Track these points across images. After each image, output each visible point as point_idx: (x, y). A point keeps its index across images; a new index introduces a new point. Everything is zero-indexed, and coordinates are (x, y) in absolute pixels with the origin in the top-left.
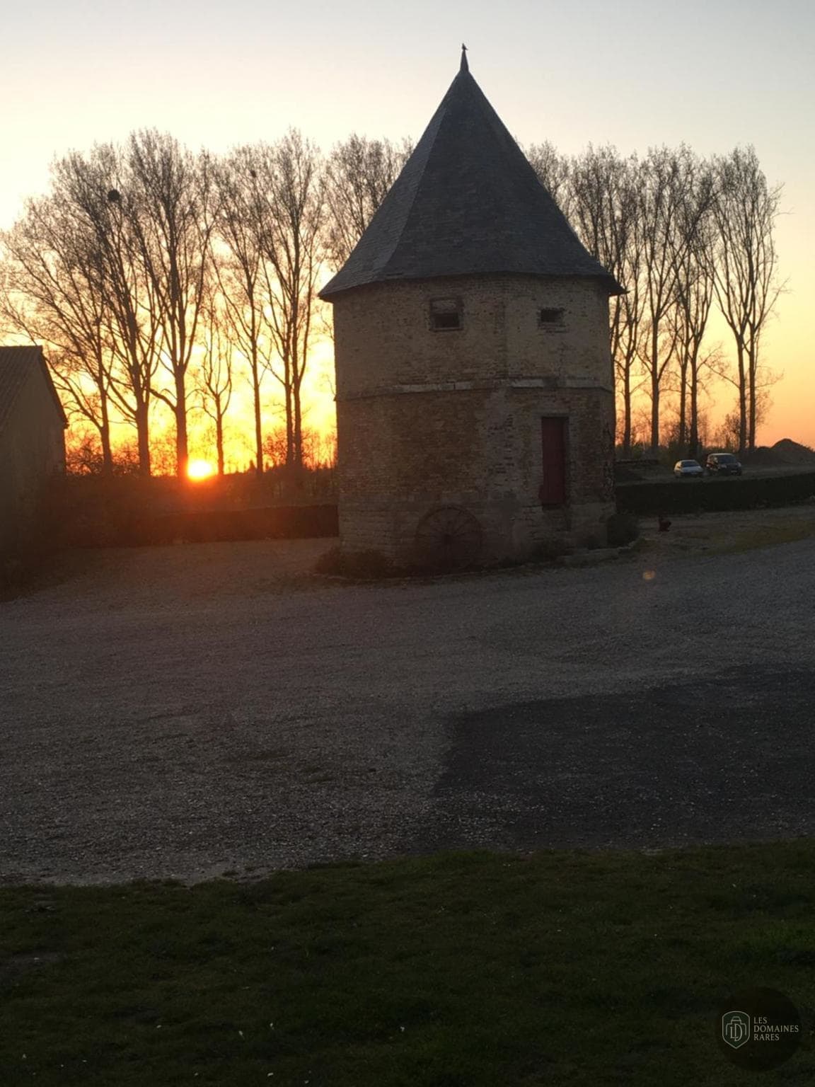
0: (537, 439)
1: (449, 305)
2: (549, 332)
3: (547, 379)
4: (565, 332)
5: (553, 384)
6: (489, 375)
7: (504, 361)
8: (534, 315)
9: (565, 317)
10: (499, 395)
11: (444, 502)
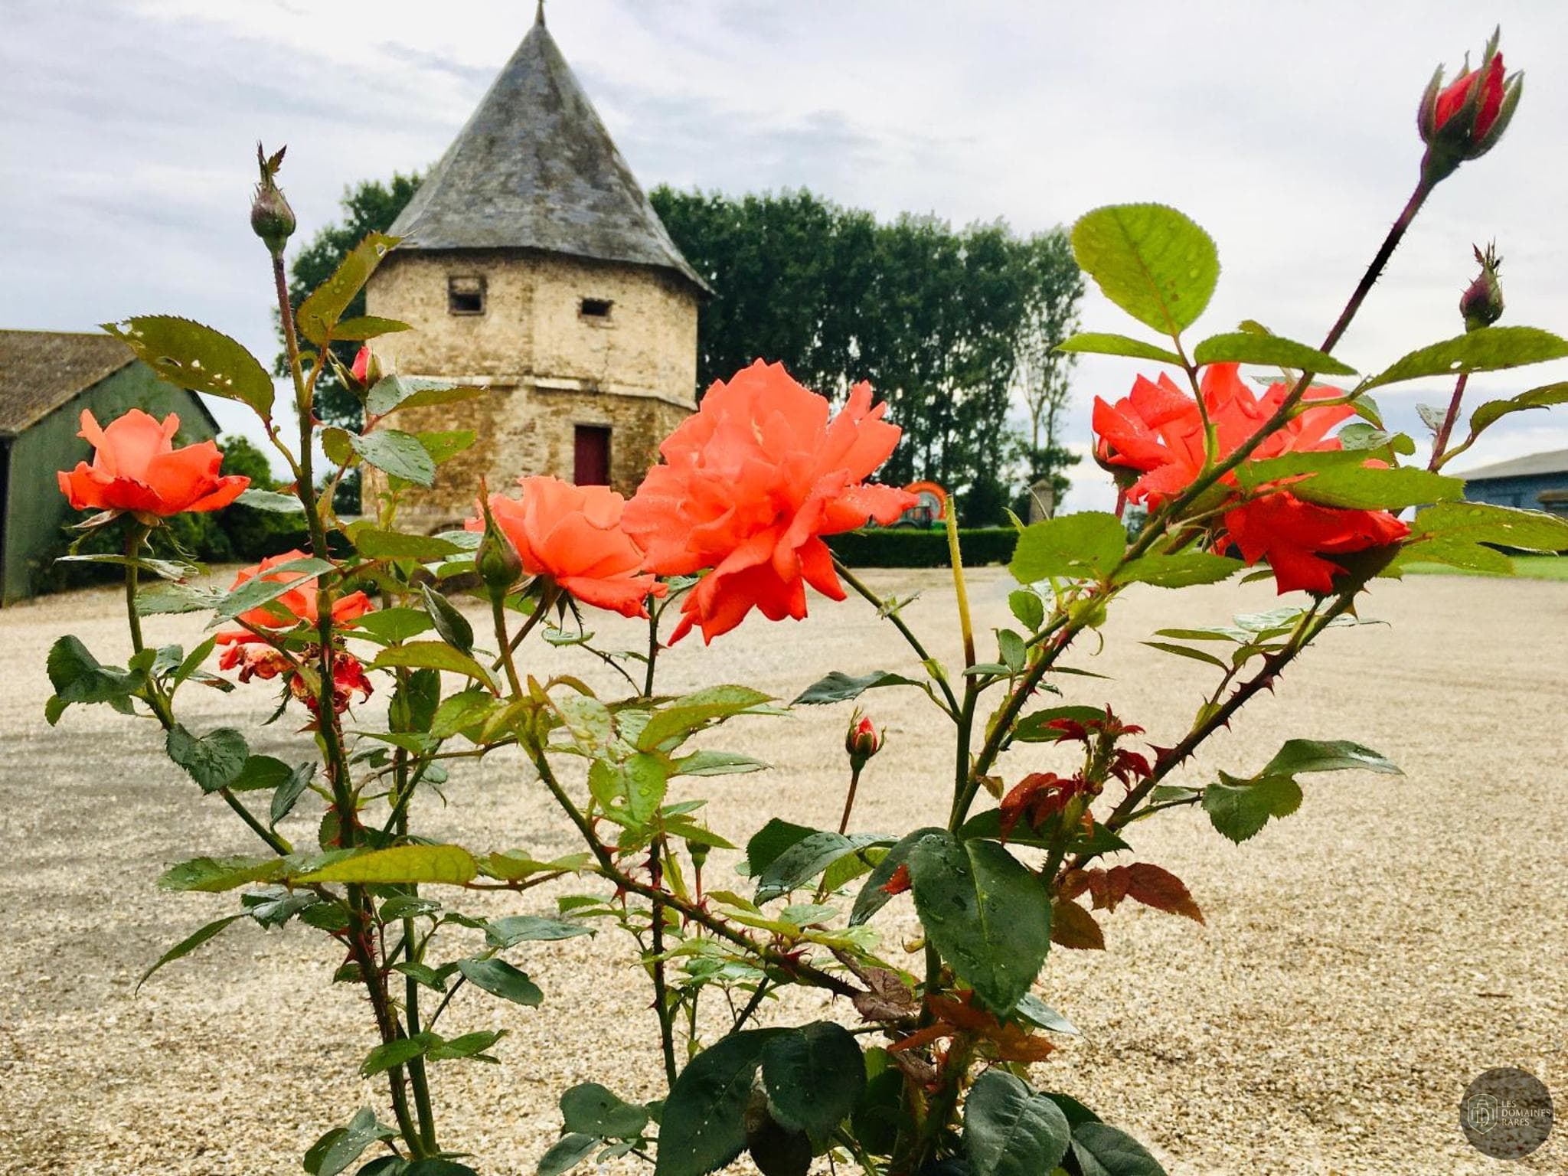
0: (567, 452)
1: (472, 285)
2: (592, 326)
3: (584, 381)
4: (612, 328)
5: (592, 390)
6: (510, 371)
7: (529, 354)
8: (572, 304)
9: (615, 312)
10: (520, 395)
11: (454, 515)
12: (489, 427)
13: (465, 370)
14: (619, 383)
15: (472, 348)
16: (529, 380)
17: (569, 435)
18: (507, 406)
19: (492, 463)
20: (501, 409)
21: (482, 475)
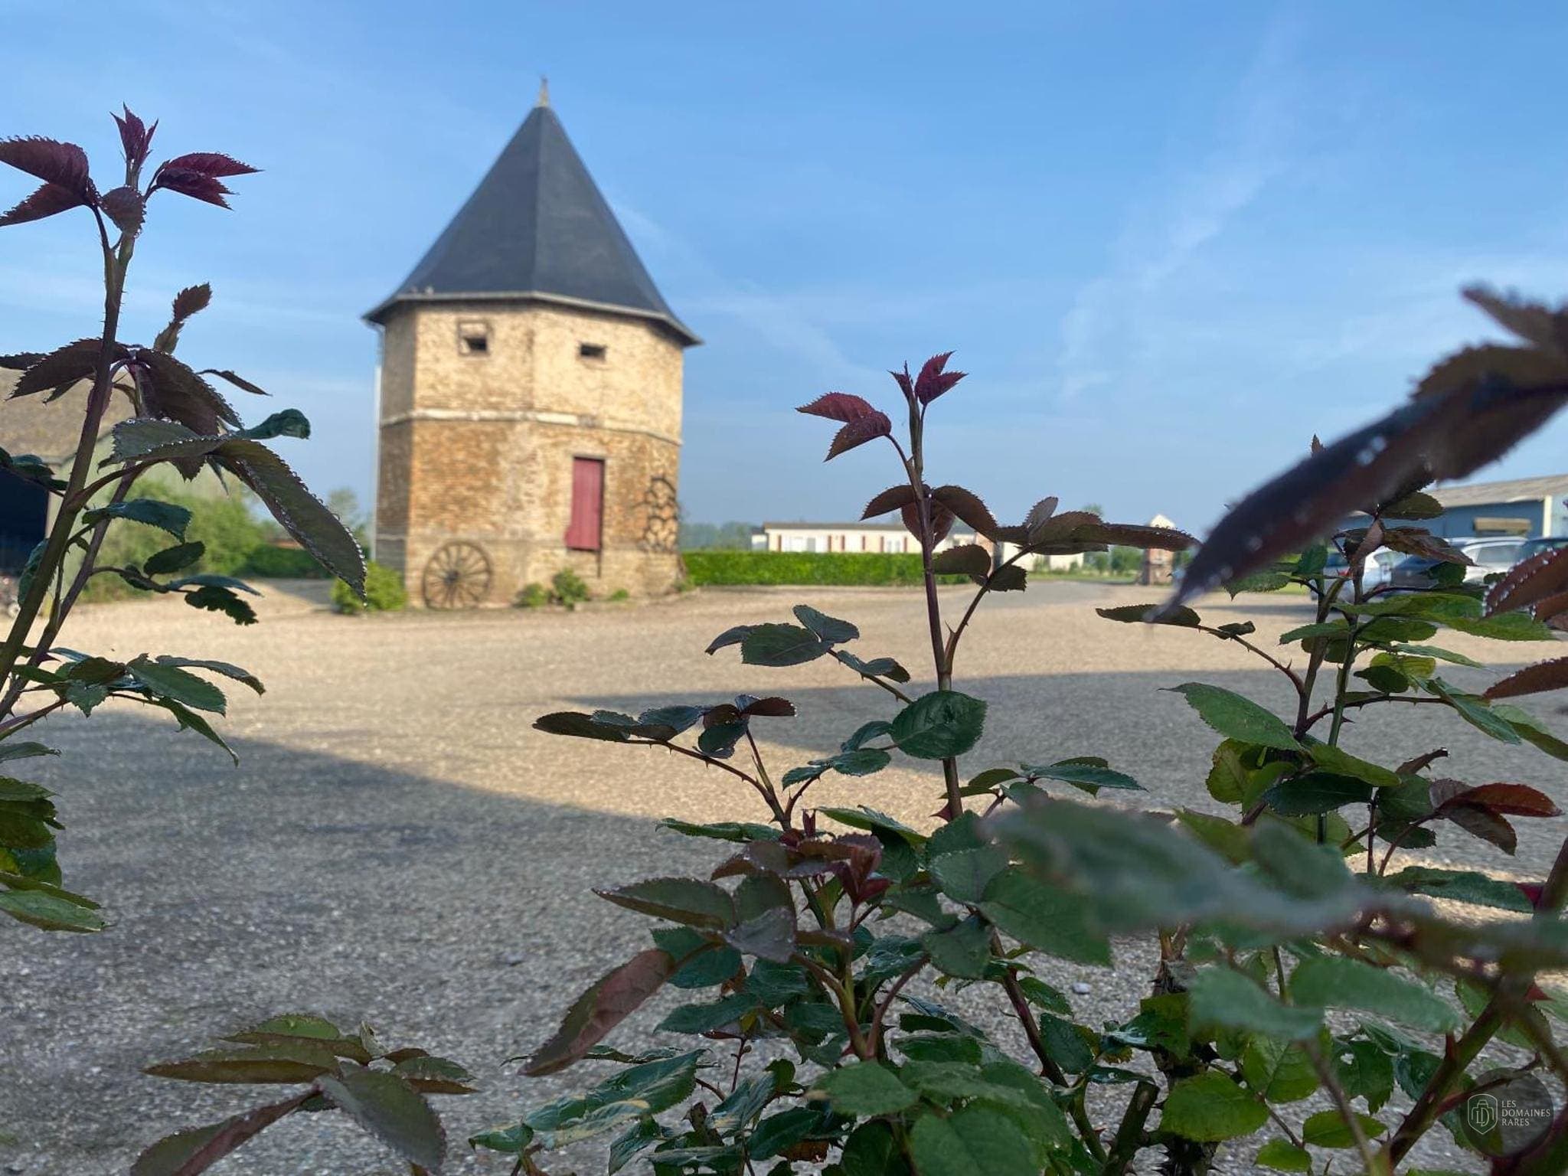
0: (566, 480)
1: (480, 329)
2: (588, 367)
3: (581, 416)
4: (607, 369)
5: (590, 424)
6: (514, 406)
7: (531, 391)
8: (571, 348)
9: (609, 355)
10: (523, 428)
11: (462, 535)
12: (493, 456)
13: (472, 404)
14: (612, 418)
15: (479, 384)
16: (530, 415)
17: (568, 463)
18: (511, 438)
19: (497, 489)
20: (505, 439)
21: (486, 499)
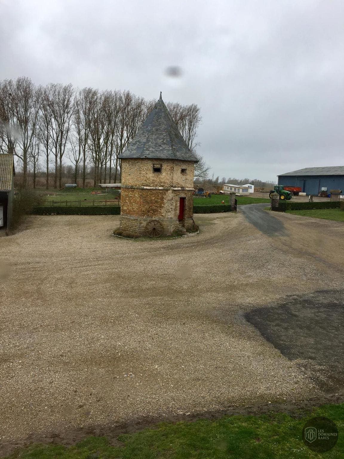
0: (178, 204)
1: (158, 166)
2: (183, 175)
3: (182, 188)
4: (187, 175)
6: (168, 186)
7: (172, 182)
8: (180, 171)
9: (187, 172)
10: (170, 192)
11: (154, 219)
13: (156, 185)
14: (187, 187)
15: (158, 180)
16: (172, 188)
17: (179, 200)
18: (167, 194)
19: (163, 207)
20: (165, 194)
21: (160, 209)
